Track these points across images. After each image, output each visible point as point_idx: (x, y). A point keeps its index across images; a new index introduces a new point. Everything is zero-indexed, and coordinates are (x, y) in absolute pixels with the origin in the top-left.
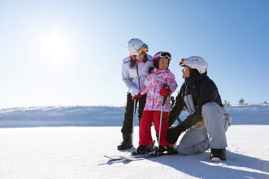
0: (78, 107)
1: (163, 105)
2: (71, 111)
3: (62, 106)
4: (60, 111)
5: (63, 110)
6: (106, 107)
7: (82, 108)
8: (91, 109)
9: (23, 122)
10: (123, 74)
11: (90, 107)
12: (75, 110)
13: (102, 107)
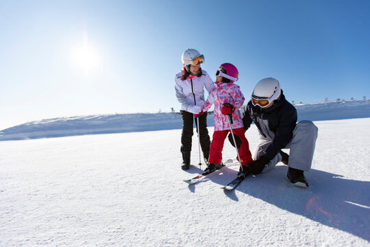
0: (117, 115)
1: (232, 123)
2: (111, 119)
3: (102, 114)
4: (101, 120)
5: (104, 118)
6: (143, 114)
7: (121, 115)
8: (130, 117)
9: (66, 132)
10: (176, 90)
11: (129, 115)
12: (115, 118)
13: (139, 114)
